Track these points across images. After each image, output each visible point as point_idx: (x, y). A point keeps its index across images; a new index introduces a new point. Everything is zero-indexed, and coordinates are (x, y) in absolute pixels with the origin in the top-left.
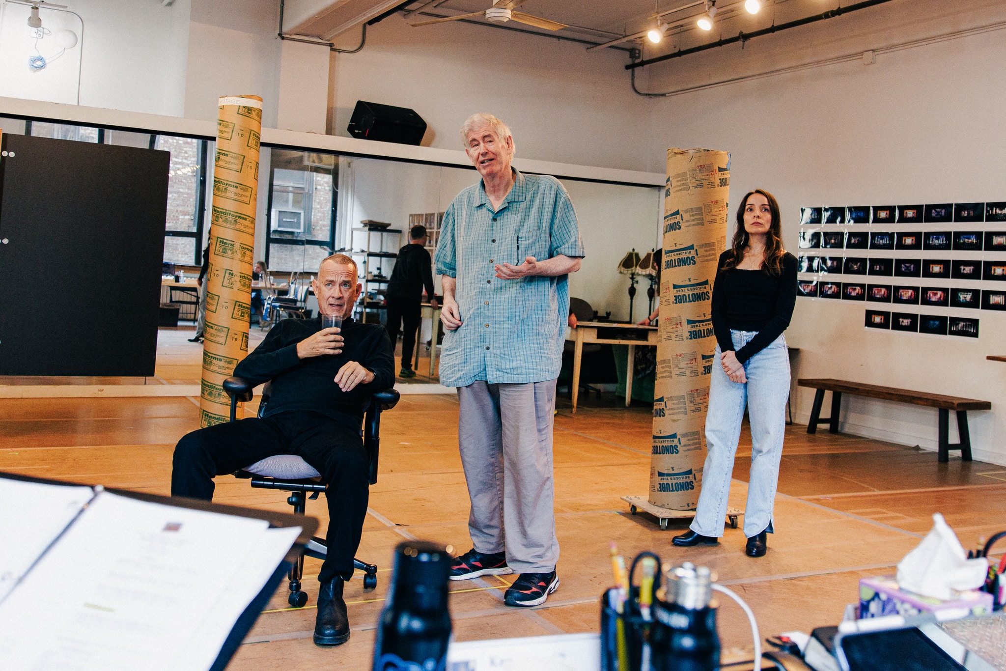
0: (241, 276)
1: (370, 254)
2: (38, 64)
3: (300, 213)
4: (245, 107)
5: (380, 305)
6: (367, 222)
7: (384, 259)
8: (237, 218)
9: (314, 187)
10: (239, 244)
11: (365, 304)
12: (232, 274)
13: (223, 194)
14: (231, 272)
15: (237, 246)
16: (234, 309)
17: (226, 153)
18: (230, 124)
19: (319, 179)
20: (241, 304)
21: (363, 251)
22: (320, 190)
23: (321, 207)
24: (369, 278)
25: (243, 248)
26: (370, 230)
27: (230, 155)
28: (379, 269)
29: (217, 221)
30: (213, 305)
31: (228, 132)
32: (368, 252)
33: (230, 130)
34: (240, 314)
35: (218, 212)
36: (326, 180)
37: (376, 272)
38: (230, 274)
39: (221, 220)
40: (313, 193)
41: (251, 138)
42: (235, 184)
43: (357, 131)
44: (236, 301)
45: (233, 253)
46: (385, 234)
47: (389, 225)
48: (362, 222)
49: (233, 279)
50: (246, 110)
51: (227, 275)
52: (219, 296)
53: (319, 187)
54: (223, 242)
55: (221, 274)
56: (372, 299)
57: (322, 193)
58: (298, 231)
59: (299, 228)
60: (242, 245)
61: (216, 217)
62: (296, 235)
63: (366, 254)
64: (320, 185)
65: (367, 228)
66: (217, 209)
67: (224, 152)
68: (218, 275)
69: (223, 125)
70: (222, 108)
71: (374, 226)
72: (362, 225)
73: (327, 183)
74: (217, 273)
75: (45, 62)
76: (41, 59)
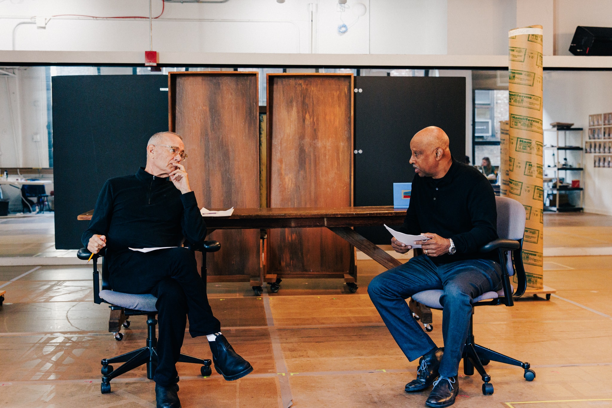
0: (537, 166)
1: (559, 149)
2: (343, 29)
3: (488, 122)
4: (533, 35)
5: (568, 187)
6: (555, 124)
7: (568, 151)
8: (532, 122)
9: (495, 102)
10: (535, 142)
11: (558, 187)
12: (531, 165)
13: (519, 105)
14: (531, 164)
15: (534, 143)
16: (534, 192)
17: (520, 72)
18: (522, 50)
19: (499, 95)
20: (538, 188)
21: (552, 146)
22: (500, 104)
23: (502, 116)
24: (560, 167)
25: (538, 145)
26: (558, 129)
27: (524, 73)
28: (565, 159)
29: (516, 125)
30: (518, 190)
31: (521, 56)
32: (557, 147)
33: (522, 54)
34: (538, 195)
35: (516, 118)
36: (505, 95)
37: (563, 162)
38: (530, 165)
39: (519, 124)
40: (494, 105)
41: (539, 58)
42: (529, 96)
43: (578, 50)
44: (536, 186)
45: (531, 149)
46: (568, 132)
47: (573, 124)
48: (551, 124)
49: (532, 169)
50: (534, 37)
51: (528, 166)
52: (522, 183)
53: (499, 102)
54: (522, 141)
55: (523, 165)
56: (562, 183)
57: (502, 106)
58: (487, 135)
59: (488, 132)
60: (537, 143)
61: (515, 122)
62: (485, 138)
63: (556, 149)
64: (500, 100)
65: (555, 129)
66: (516, 116)
67: (518, 72)
68: (520, 167)
69: (517, 51)
70: (513, 38)
71: (562, 127)
72: (551, 127)
73: (505, 97)
74: (519, 165)
75: (347, 27)
76: (344, 26)
